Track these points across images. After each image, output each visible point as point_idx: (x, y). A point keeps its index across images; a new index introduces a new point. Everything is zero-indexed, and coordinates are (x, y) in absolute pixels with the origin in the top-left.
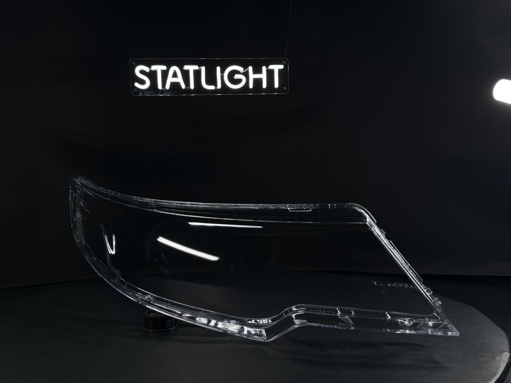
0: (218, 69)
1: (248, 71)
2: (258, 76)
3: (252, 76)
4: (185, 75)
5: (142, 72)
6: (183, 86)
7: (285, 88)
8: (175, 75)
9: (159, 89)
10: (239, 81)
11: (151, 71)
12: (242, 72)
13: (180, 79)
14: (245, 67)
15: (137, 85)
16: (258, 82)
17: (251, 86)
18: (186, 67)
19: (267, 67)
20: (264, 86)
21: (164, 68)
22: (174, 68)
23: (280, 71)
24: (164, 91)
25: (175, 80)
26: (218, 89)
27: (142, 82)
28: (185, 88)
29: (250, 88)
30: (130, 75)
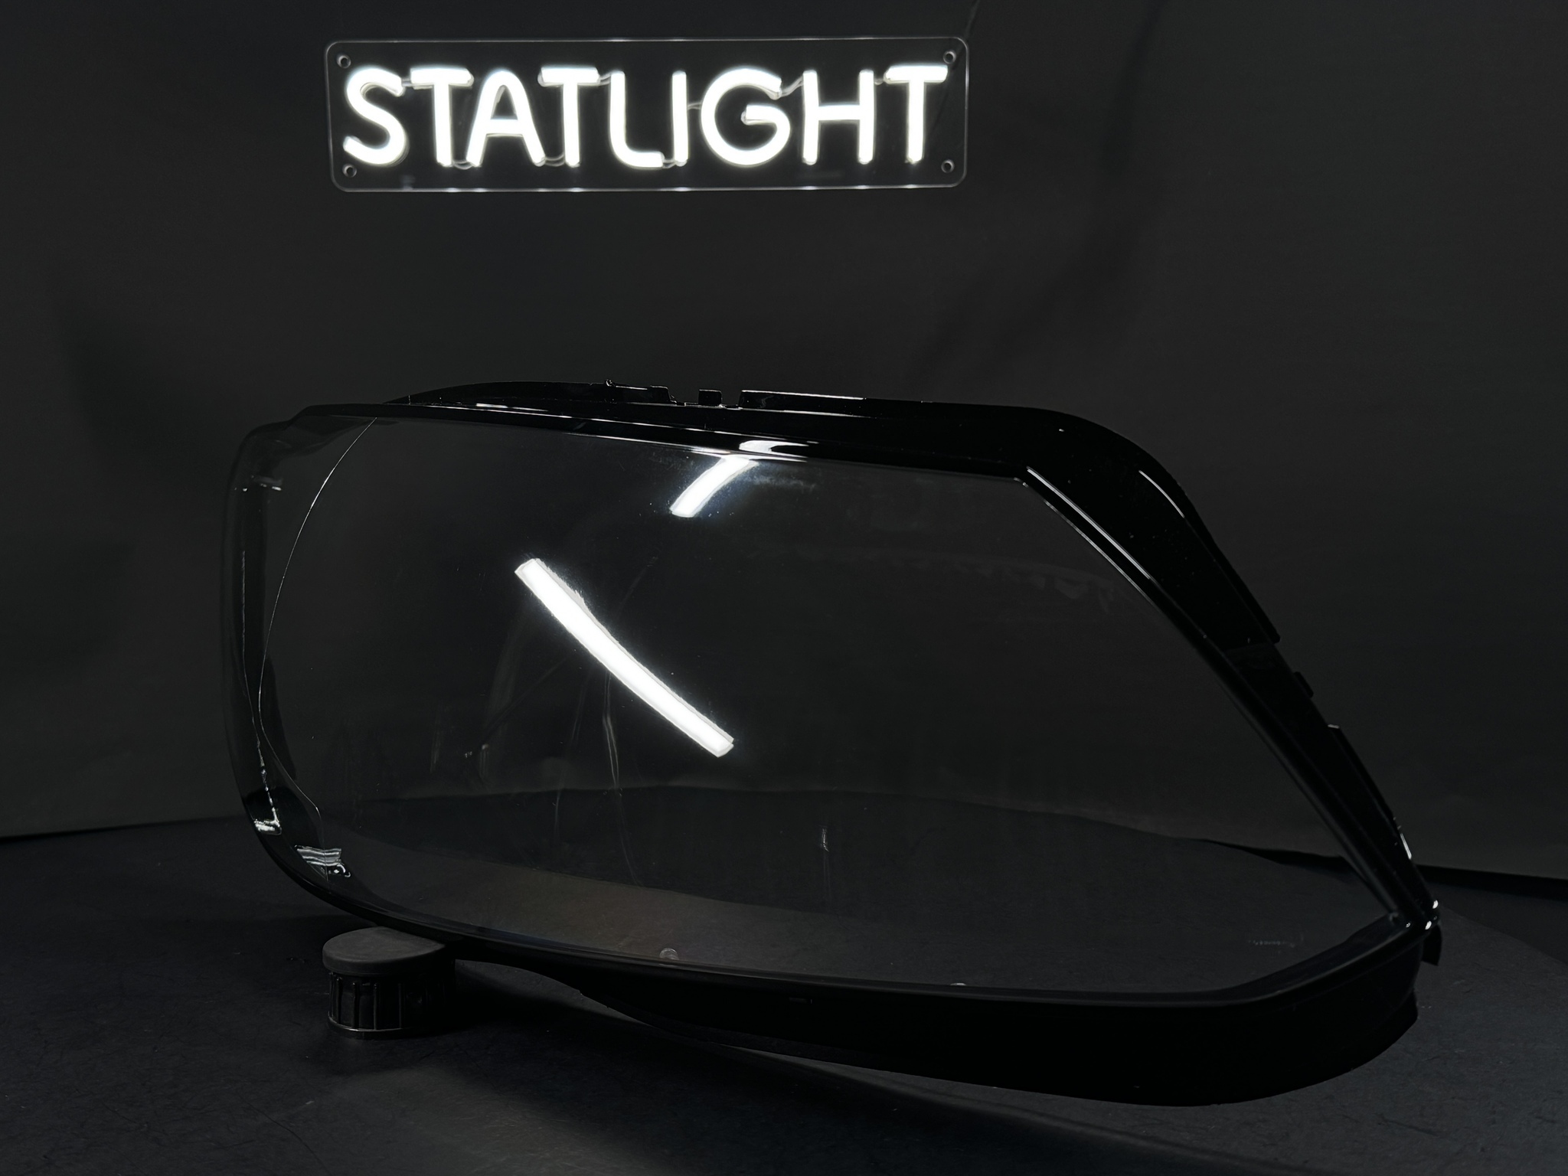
0: (679, 81)
1: (798, 96)
2: (839, 112)
3: (817, 113)
4: (546, 105)
5: (377, 96)
6: (537, 154)
7: (949, 162)
8: (504, 108)
9: (439, 167)
10: (761, 134)
11: (410, 90)
12: (774, 97)
13: (523, 127)
14: (789, 74)
15: (353, 147)
16: (840, 138)
17: (810, 154)
18: (550, 76)
19: (879, 73)
20: (866, 153)
21: (462, 77)
22: (502, 80)
23: (934, 93)
24: (459, 175)
25: (505, 128)
26: (676, 167)
27: (374, 136)
28: (547, 162)
29: (805, 165)
30: (329, 107)
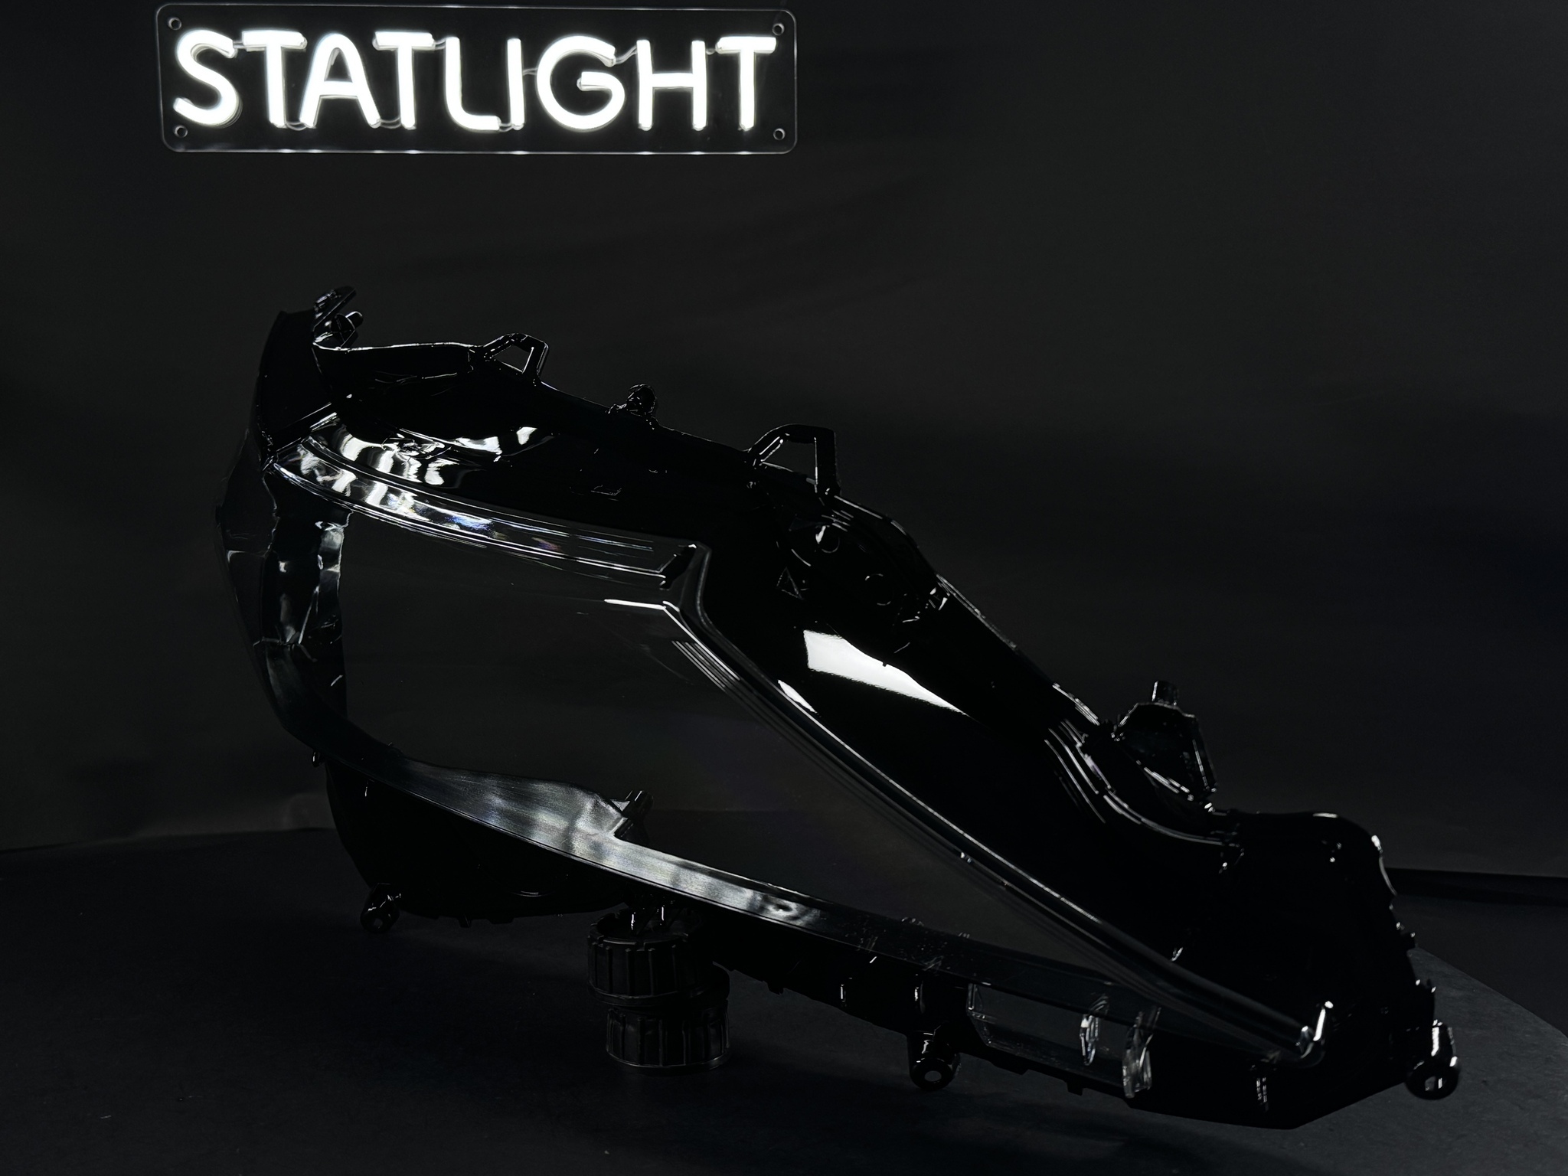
30: (159, 68)
